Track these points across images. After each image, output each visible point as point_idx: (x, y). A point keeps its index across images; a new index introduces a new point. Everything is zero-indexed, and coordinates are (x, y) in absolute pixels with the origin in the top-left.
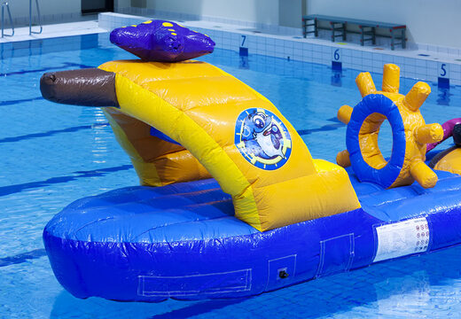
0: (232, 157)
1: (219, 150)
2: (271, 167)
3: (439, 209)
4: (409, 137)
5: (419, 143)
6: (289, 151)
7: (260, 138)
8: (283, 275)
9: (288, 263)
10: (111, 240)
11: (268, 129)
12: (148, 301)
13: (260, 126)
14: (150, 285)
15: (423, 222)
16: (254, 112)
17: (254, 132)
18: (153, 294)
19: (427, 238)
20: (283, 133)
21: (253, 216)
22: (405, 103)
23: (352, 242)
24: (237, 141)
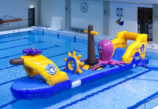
0: (46, 73)
1: (43, 72)
2: (53, 75)
3: (83, 78)
4: (77, 65)
5: (79, 66)
6: (56, 71)
7: (51, 69)
8: (55, 93)
9: (56, 91)
10: (23, 89)
11: (52, 67)
12: (31, 99)
13: (51, 67)
14: (31, 97)
15: (80, 81)
16: (50, 64)
17: (50, 68)
18: (31, 98)
19: (81, 83)
20: (55, 68)
21: (50, 83)
22: (77, 58)
23: (67, 86)
24: (47, 70)
